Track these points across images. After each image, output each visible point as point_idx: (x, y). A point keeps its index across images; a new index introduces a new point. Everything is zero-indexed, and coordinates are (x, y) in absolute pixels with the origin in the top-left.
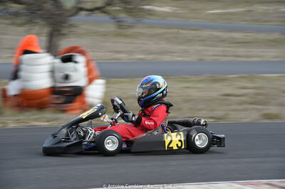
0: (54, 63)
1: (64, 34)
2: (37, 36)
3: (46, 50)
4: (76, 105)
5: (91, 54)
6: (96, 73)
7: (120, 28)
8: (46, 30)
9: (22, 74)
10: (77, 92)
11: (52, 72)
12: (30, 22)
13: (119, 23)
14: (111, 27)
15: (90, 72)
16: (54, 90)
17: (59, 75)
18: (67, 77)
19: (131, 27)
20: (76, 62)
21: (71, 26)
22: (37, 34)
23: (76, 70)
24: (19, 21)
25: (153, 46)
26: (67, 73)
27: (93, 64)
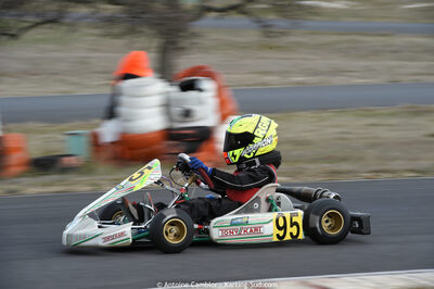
0: (168, 92)
1: (182, 49)
4: (202, 155)
5: (224, 78)
6: (232, 106)
7: (268, 37)
8: (156, 42)
9: (122, 110)
10: (204, 136)
11: (167, 106)
12: (132, 32)
13: (266, 29)
14: (253, 35)
15: (222, 104)
16: (170, 134)
17: (176, 110)
18: (187, 114)
19: (283, 34)
20: (201, 90)
21: (194, 35)
23: (201, 102)
24: (116, 30)
25: (319, 62)
26: (188, 107)
27: (228, 93)
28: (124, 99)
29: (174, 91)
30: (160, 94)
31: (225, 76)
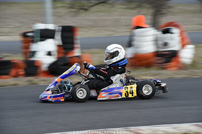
0: (157, 34)
1: (163, 14)
2: (145, 16)
3: (151, 26)
4: (173, 64)
5: (184, 27)
6: (187, 40)
10: (174, 55)
11: (156, 41)
15: (183, 40)
16: (157, 54)
17: (160, 43)
18: (166, 44)
20: (172, 33)
21: (169, 7)
22: (144, 14)
23: (172, 39)
26: (166, 41)
27: (185, 34)
28: (136, 38)
29: (159, 34)
30: (153, 35)
31: (184, 26)
